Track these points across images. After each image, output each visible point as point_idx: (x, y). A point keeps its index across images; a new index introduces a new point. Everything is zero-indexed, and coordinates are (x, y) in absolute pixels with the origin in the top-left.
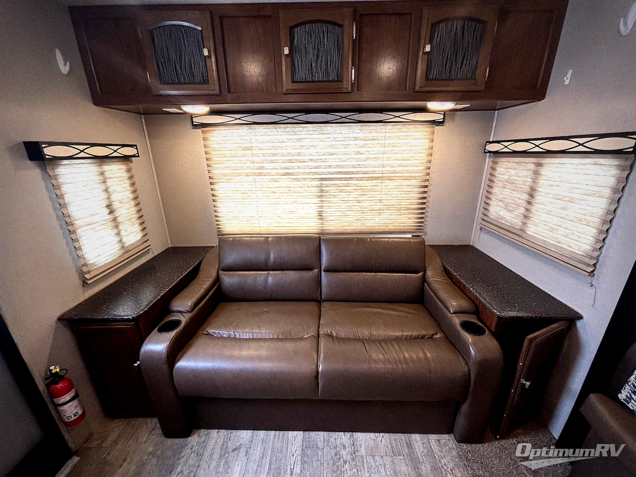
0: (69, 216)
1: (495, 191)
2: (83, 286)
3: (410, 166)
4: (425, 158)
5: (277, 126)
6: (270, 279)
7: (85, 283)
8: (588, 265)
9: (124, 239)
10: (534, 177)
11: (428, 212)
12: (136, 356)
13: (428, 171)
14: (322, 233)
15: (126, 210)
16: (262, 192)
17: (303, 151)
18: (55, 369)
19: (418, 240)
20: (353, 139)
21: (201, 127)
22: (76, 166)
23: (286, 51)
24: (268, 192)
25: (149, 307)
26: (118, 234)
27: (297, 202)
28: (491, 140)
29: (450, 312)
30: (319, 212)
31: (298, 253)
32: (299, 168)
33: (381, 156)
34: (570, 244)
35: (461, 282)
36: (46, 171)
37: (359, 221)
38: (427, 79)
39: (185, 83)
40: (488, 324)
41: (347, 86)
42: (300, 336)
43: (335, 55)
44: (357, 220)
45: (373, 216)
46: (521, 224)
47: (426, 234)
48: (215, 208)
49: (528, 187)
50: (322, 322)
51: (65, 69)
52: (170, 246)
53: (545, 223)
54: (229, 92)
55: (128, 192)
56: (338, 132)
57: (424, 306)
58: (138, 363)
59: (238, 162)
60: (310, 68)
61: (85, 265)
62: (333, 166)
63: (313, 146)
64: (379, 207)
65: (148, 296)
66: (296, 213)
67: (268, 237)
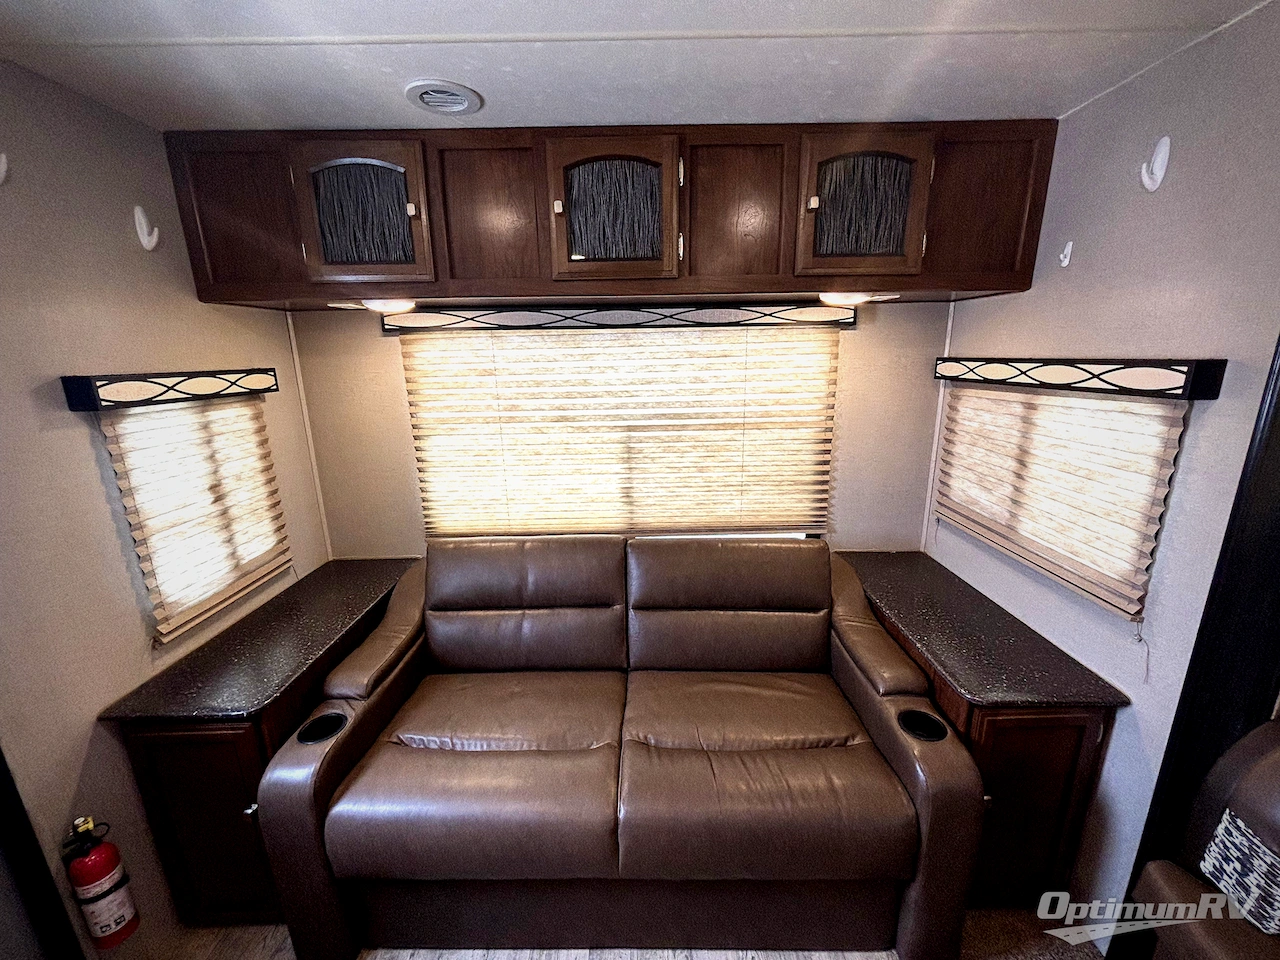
0: (136, 512)
1: (958, 451)
2: (154, 647)
3: (795, 403)
4: (823, 388)
5: (544, 332)
6: (526, 626)
7: (156, 642)
8: (1131, 601)
9: (241, 551)
10: (1024, 427)
11: (833, 489)
12: (250, 792)
13: (830, 412)
14: (632, 530)
15: (248, 493)
16: (515, 452)
17: (595, 377)
18: (85, 824)
19: (815, 545)
20: (686, 355)
21: (399, 333)
22: (157, 415)
23: (558, 207)
24: (524, 452)
25: (282, 689)
26: (229, 541)
27: (582, 472)
28: (946, 356)
29: (878, 692)
30: (625, 491)
31: (582, 572)
32: (586, 408)
33: (742, 385)
34: (1096, 558)
35: (899, 631)
36: (101, 430)
37: (702, 506)
38: (816, 254)
39: (372, 262)
40: (952, 716)
41: (669, 267)
42: (585, 745)
43: (648, 215)
44: (698, 504)
45: (730, 497)
46: (1007, 515)
47: (832, 531)
48: (422, 485)
49: (1014, 446)
50: (628, 714)
51: (148, 241)
52: (331, 559)
53: (1050, 516)
54: (453, 276)
55: (255, 458)
56: (659, 342)
57: (832, 677)
58: (255, 807)
59: (469, 397)
60: (602, 237)
61: (161, 605)
62: (650, 405)
63: (612, 367)
64: (739, 479)
65: (282, 664)
66: (579, 491)
67: (525, 542)
